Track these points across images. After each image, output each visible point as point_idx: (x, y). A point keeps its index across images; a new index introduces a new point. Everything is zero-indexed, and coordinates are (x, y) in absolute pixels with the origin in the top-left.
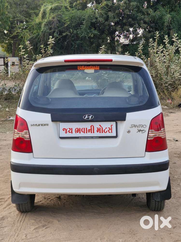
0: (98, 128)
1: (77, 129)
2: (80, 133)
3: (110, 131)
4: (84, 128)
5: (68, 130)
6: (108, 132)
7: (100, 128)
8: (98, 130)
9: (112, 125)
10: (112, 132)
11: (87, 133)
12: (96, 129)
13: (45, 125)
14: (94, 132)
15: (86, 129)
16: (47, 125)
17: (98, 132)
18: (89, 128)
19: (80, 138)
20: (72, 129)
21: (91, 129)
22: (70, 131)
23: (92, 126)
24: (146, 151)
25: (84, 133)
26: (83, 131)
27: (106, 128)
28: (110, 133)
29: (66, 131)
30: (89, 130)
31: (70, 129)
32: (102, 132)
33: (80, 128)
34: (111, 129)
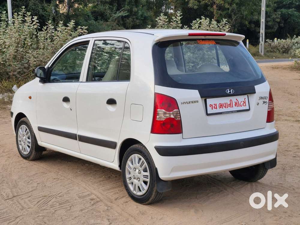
0: (235, 102)
1: (220, 105)
2: (223, 108)
3: (244, 104)
4: (225, 103)
5: (214, 106)
6: (243, 105)
7: (237, 102)
8: (235, 104)
9: (245, 98)
10: (246, 106)
11: (227, 107)
12: (234, 104)
13: (195, 102)
14: (233, 107)
15: (227, 103)
16: (197, 102)
17: (235, 106)
18: (229, 103)
19: (223, 113)
20: (216, 104)
21: (230, 104)
22: (215, 107)
23: (231, 101)
24: (267, 122)
25: (226, 108)
26: (225, 106)
27: (241, 102)
28: (244, 106)
29: (212, 107)
30: (229, 104)
31: (215, 104)
32: (239, 106)
33: (222, 104)
34: (245, 102)
